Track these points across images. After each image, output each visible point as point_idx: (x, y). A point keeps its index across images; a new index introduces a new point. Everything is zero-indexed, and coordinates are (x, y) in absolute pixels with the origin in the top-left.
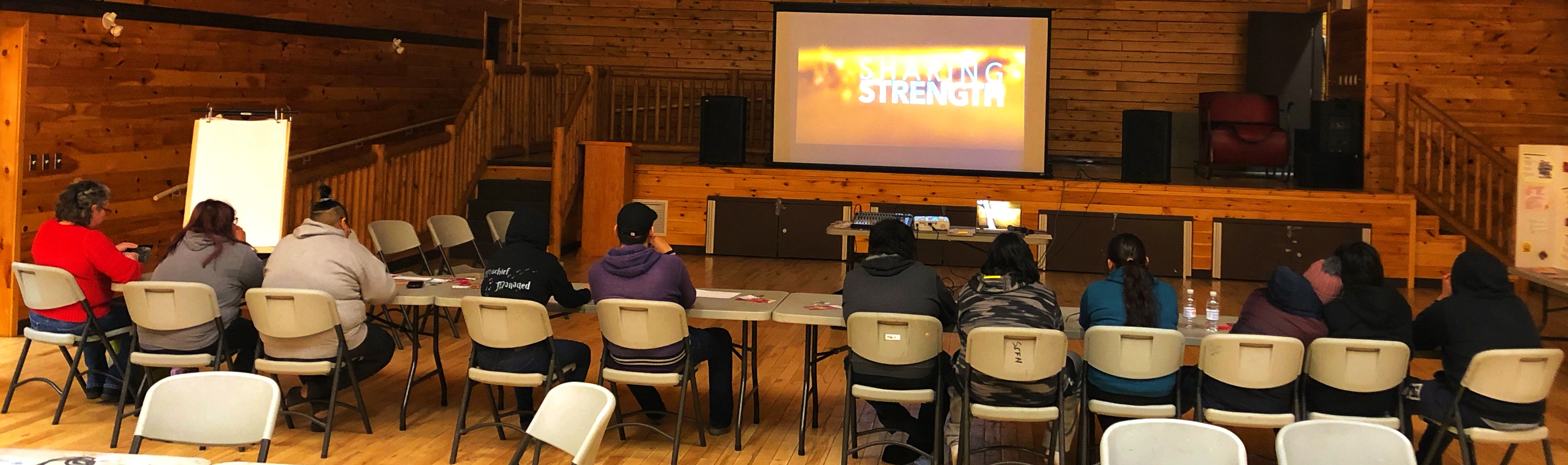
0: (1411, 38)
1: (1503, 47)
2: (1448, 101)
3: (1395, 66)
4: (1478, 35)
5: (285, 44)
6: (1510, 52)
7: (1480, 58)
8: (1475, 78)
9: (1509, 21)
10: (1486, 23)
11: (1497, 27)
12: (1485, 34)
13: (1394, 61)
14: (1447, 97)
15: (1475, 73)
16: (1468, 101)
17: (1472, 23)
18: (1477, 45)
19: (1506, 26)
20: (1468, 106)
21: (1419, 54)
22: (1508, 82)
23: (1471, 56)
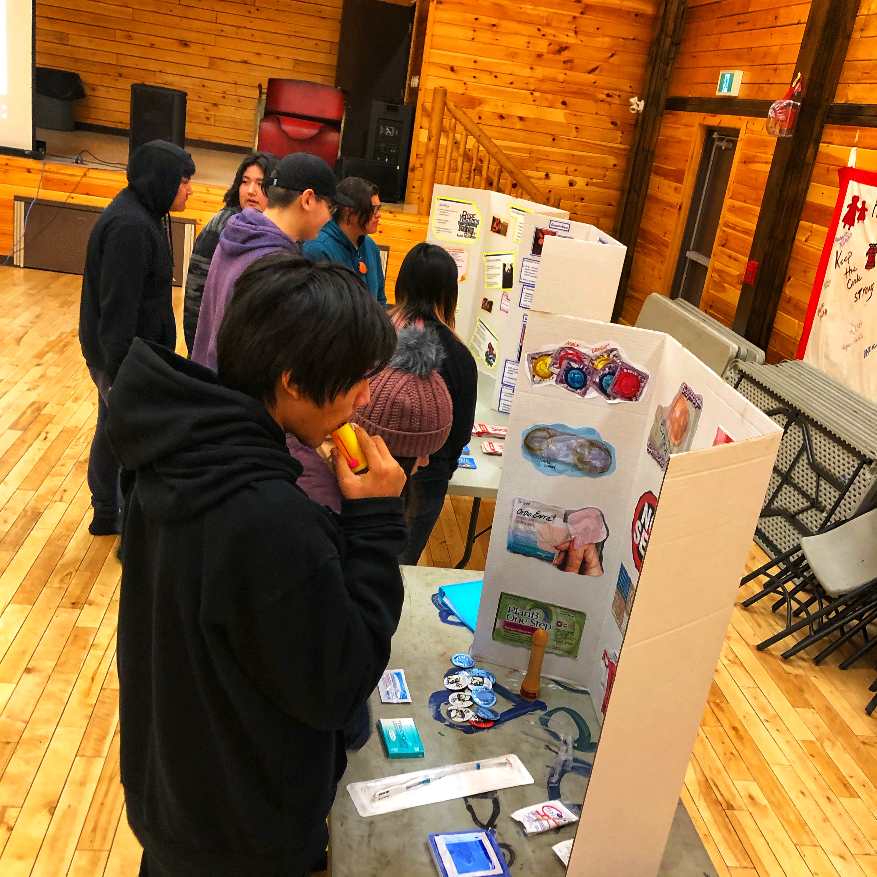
0: (473, 39)
1: (565, 62)
2: (502, 117)
3: (452, 69)
4: (542, 46)
6: (571, 69)
7: (540, 72)
8: (532, 94)
9: (576, 32)
10: (552, 31)
11: (563, 38)
12: (550, 45)
13: (452, 63)
14: (502, 111)
15: (532, 88)
16: (521, 119)
17: (539, 30)
18: (540, 56)
19: (572, 40)
20: (519, 125)
21: (479, 58)
22: (564, 103)
23: (531, 69)
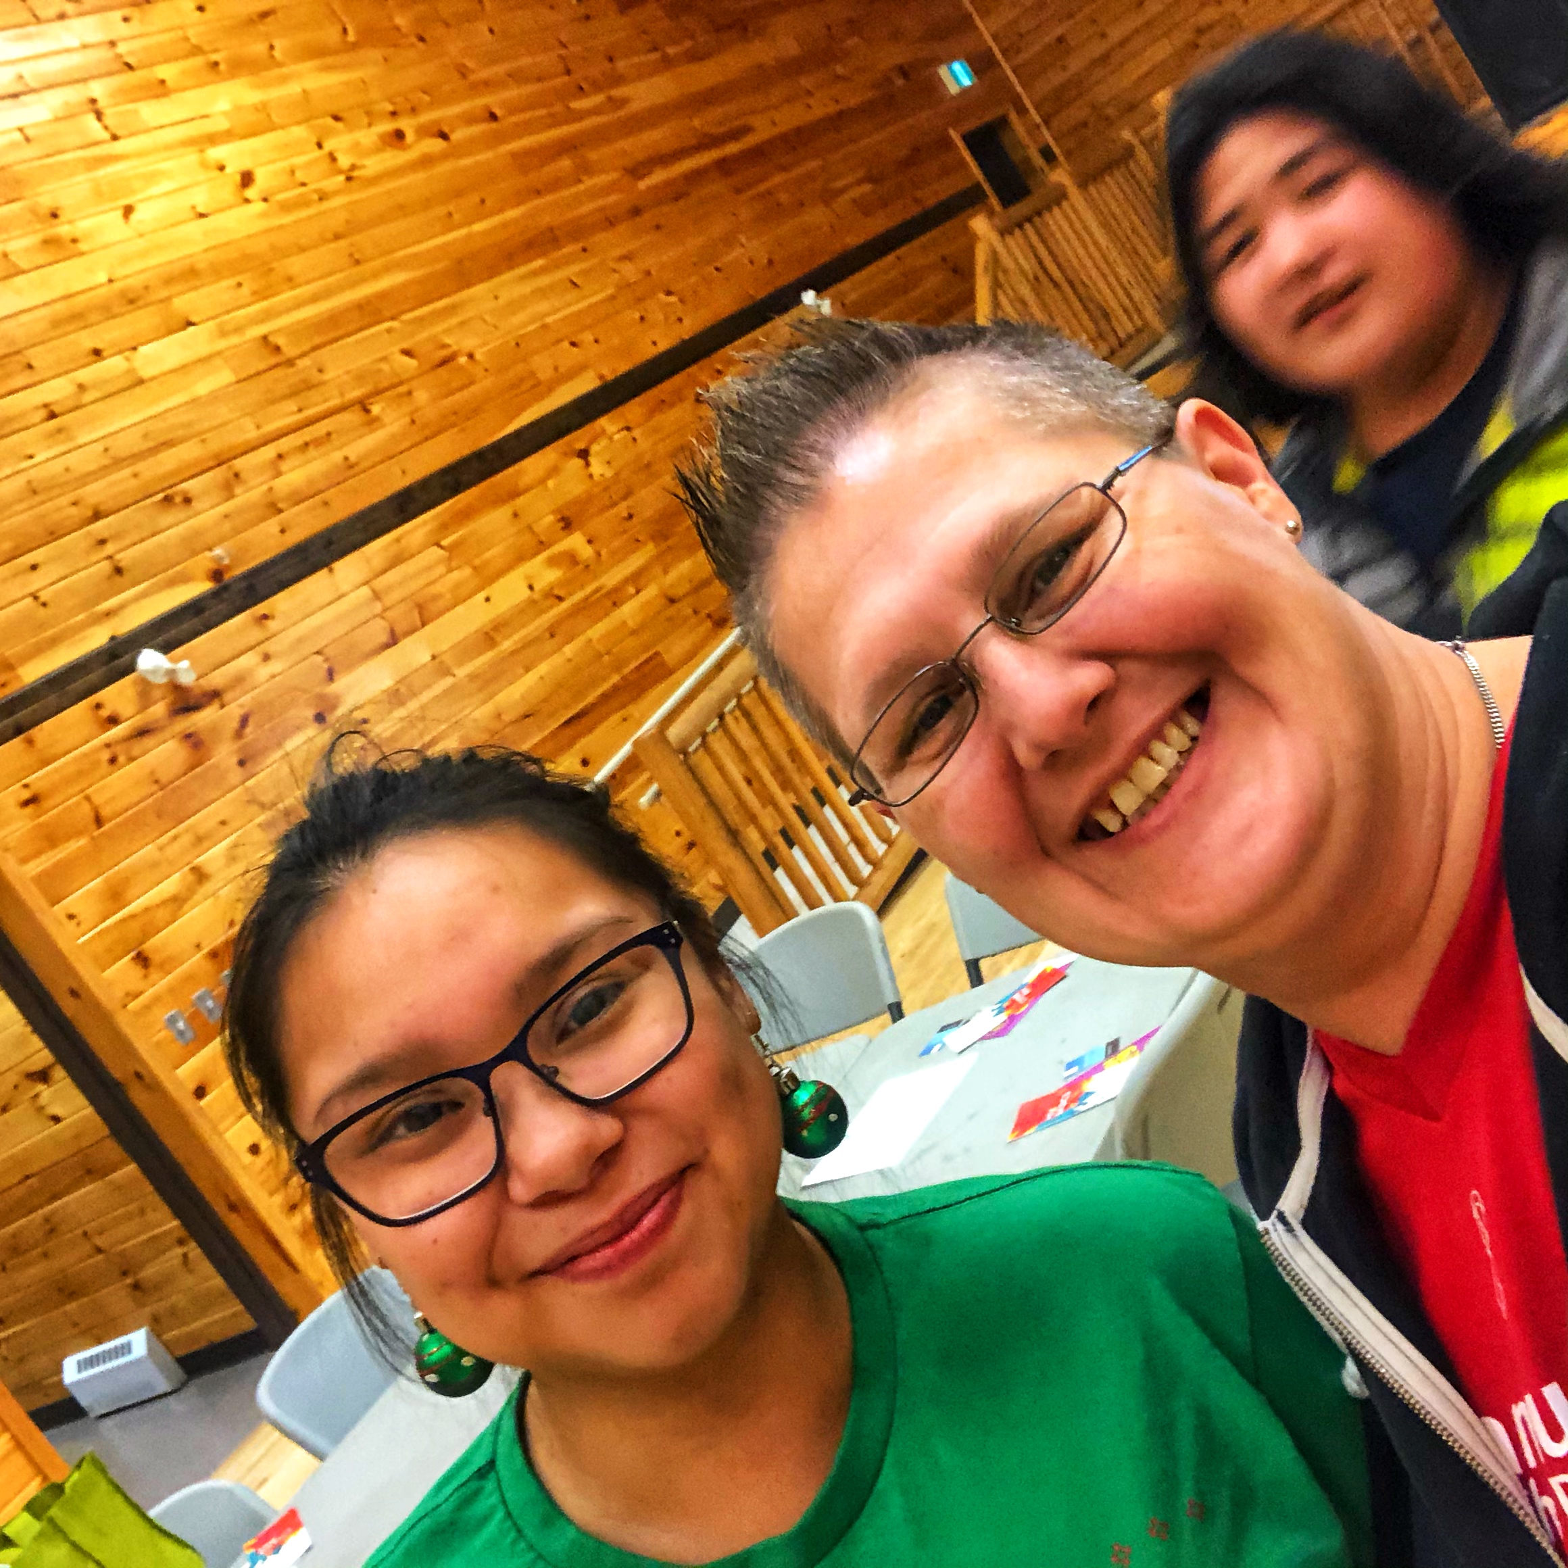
5: (584, 454)
